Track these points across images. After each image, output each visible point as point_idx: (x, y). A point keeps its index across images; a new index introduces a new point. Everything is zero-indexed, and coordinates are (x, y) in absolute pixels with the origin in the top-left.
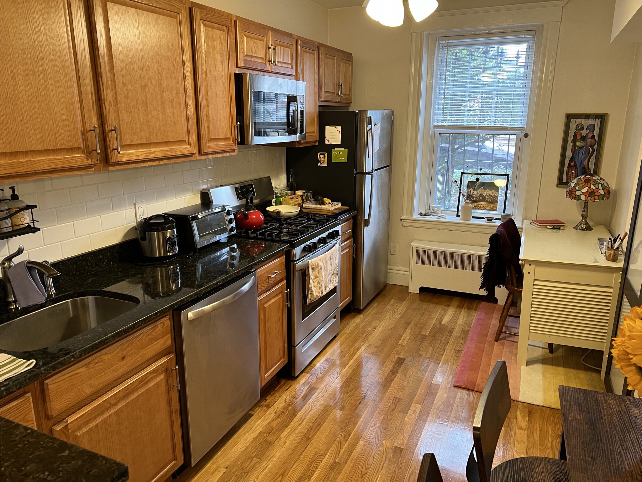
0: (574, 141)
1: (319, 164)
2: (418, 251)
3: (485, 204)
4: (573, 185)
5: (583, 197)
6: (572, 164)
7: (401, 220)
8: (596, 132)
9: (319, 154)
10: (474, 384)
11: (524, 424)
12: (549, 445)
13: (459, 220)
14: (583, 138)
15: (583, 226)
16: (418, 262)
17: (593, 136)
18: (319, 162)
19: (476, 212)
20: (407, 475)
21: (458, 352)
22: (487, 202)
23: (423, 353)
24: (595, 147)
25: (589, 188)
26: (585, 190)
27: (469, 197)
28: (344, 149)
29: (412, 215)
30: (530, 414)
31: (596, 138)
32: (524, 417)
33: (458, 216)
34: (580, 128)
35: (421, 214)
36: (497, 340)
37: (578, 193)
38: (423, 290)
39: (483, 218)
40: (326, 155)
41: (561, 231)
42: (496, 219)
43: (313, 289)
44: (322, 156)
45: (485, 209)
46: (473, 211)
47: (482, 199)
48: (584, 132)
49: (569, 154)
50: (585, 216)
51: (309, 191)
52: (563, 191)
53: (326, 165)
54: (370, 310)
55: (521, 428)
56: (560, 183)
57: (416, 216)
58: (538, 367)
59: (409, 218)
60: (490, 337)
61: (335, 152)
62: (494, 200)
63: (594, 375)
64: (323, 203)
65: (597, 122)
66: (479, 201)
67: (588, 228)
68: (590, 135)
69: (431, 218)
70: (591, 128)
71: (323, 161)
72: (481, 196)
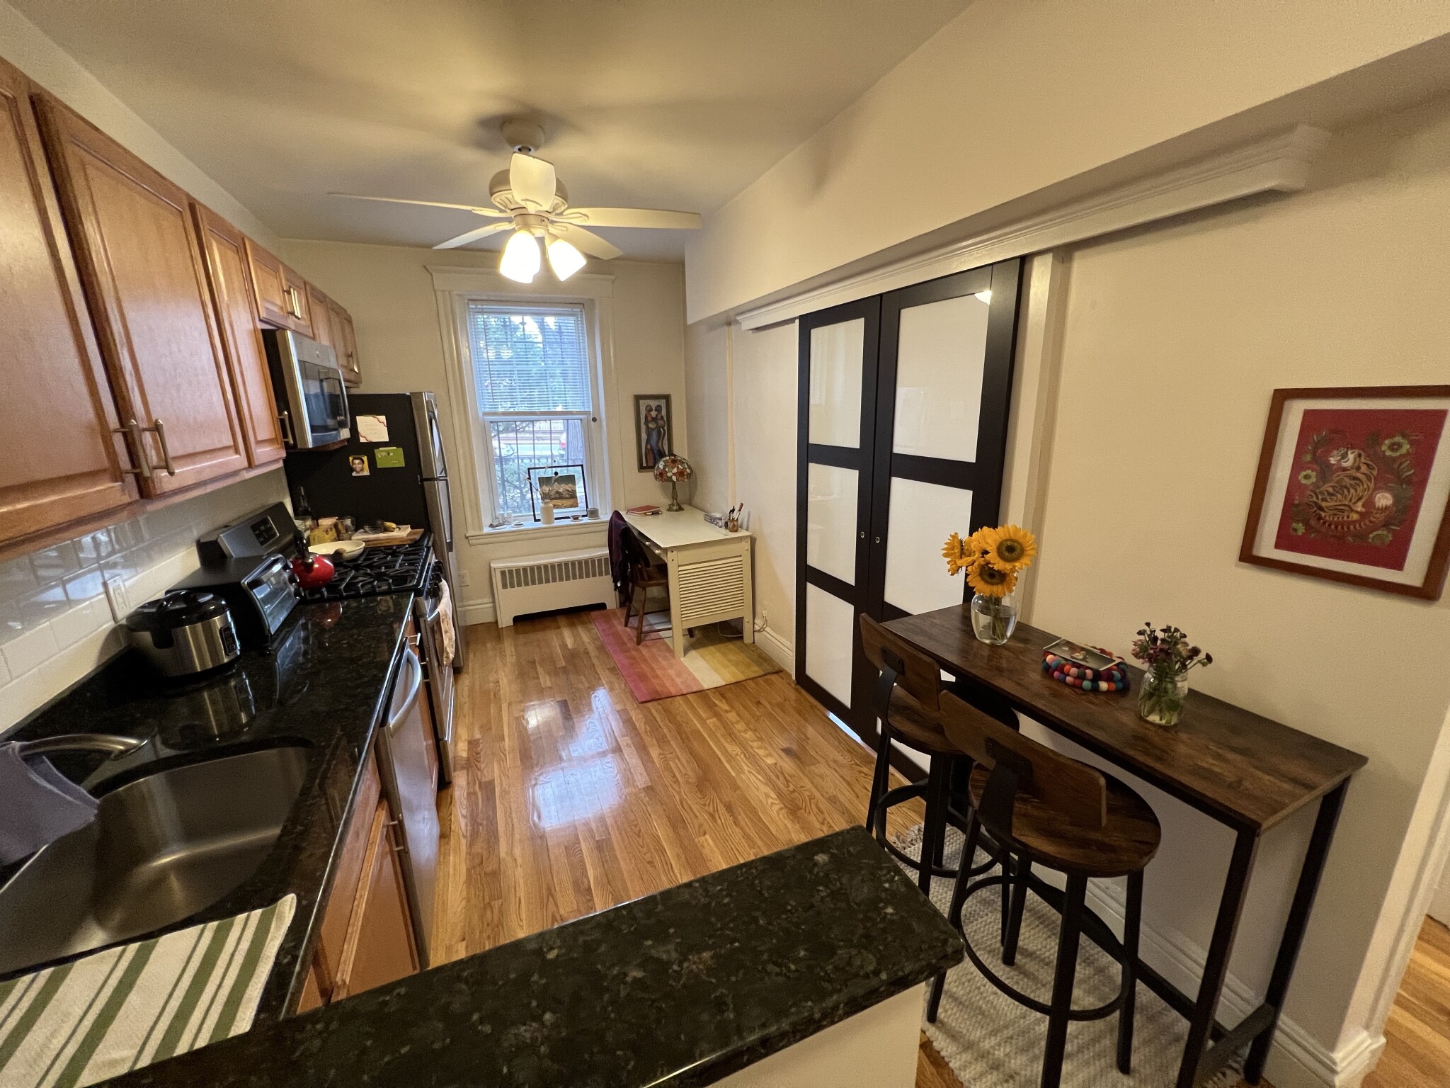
0: (647, 422)
1: (354, 474)
2: (503, 573)
3: (565, 502)
4: (661, 467)
5: (674, 478)
6: (649, 447)
7: (467, 538)
8: (664, 413)
9: (351, 458)
10: (657, 692)
11: (726, 707)
12: (758, 713)
13: (539, 525)
14: (655, 420)
15: (674, 508)
16: (505, 586)
17: (662, 417)
18: (352, 470)
19: (557, 512)
20: (679, 807)
21: (613, 670)
22: (566, 498)
23: (580, 686)
24: (666, 428)
25: (678, 468)
26: (675, 470)
27: (545, 496)
28: (395, 448)
29: (481, 528)
30: (723, 696)
31: (665, 419)
32: (720, 701)
33: (536, 520)
34: (649, 410)
35: (491, 526)
36: (639, 643)
37: (669, 474)
38: (518, 620)
39: (569, 518)
40: (365, 458)
41: (660, 516)
42: (583, 516)
43: (448, 649)
44: (357, 461)
45: (565, 507)
46: (555, 511)
47: (560, 496)
48: (654, 414)
49: (644, 436)
50: (674, 497)
51: (342, 516)
52: (649, 476)
53: (366, 473)
54: (470, 665)
55: (727, 712)
56: (641, 468)
57: (487, 530)
58: (693, 653)
59: (478, 533)
60: (630, 645)
61: (380, 454)
62: (573, 495)
63: (739, 642)
64: (386, 530)
65: (663, 403)
66: (556, 499)
67: (680, 509)
68: (659, 417)
69: (507, 528)
70: (658, 409)
71: (361, 468)
72: (558, 492)
